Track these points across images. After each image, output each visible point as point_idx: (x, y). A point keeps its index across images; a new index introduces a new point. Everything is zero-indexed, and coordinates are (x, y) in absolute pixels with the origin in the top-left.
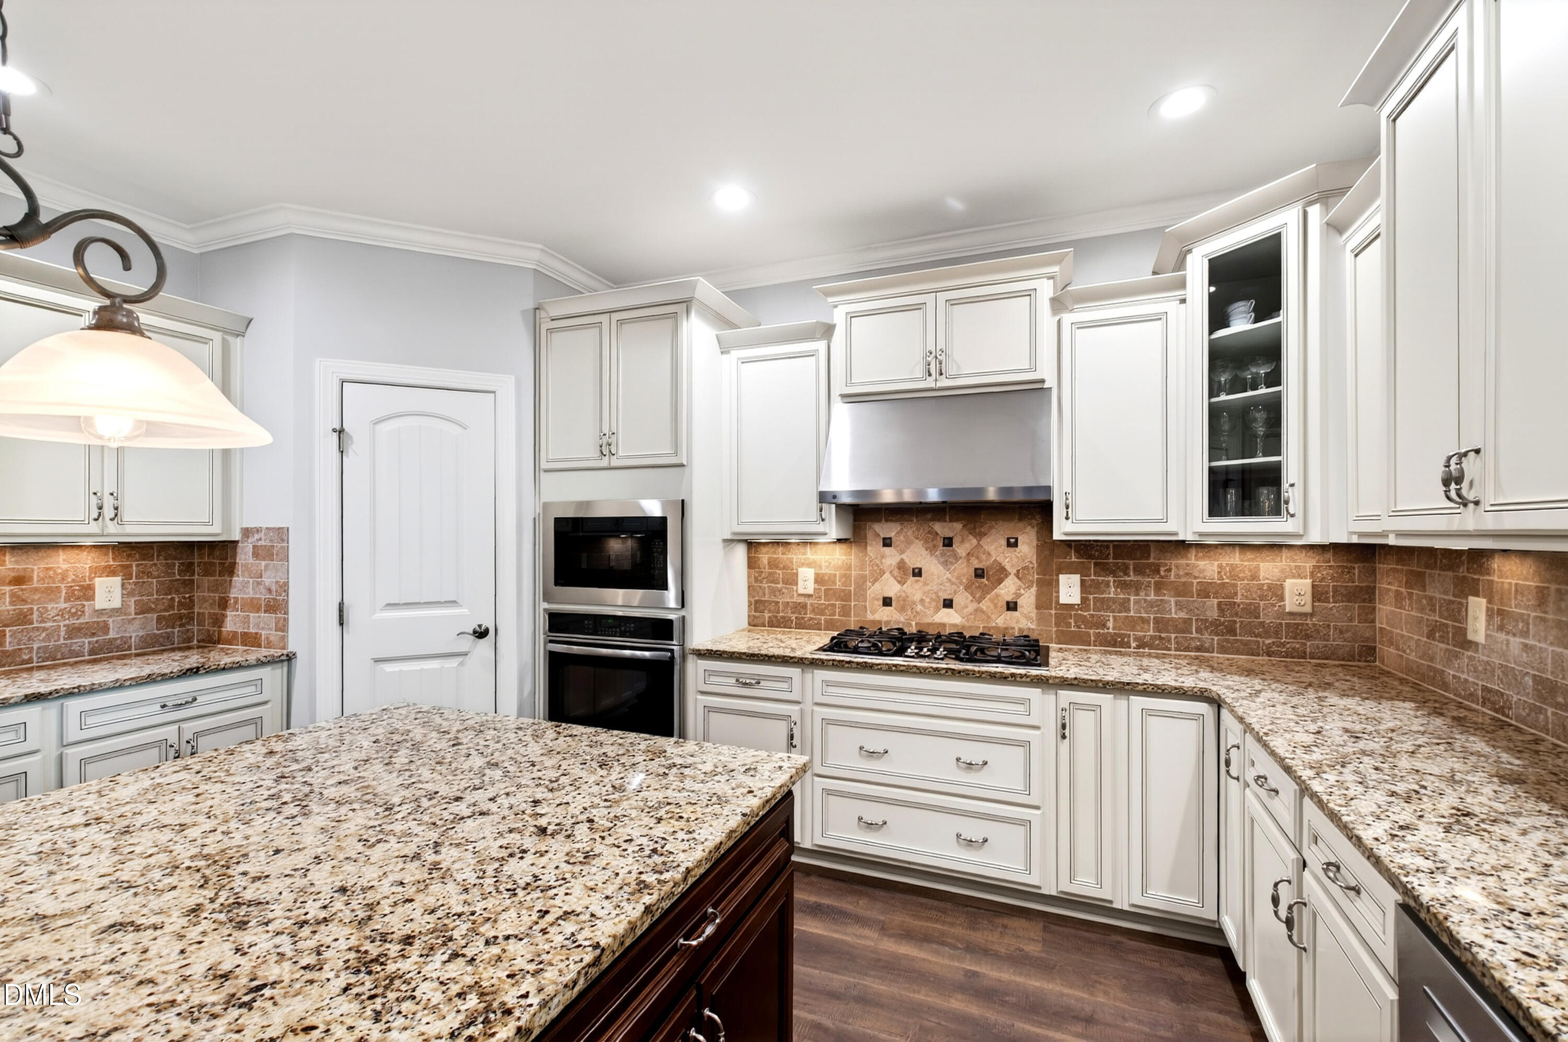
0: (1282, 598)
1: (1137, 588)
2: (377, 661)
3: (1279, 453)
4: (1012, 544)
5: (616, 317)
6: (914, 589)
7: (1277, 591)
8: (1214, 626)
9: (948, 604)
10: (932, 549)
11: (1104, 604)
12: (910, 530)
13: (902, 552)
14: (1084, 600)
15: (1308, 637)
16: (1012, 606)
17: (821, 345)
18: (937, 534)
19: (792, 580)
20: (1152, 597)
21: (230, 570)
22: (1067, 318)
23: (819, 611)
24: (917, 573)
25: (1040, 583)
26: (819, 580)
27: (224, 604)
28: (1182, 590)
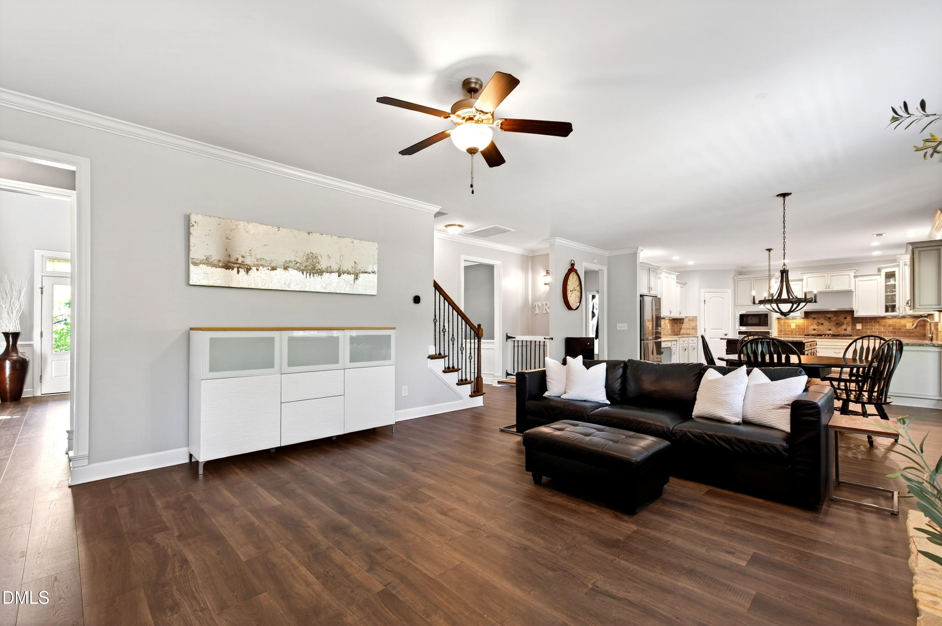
0: (906, 327)
1: (874, 326)
2: (710, 338)
3: (895, 303)
4: (845, 318)
5: (755, 279)
6: (821, 327)
7: (905, 326)
8: (891, 332)
9: (830, 330)
10: (826, 320)
11: (867, 329)
12: (820, 316)
13: (818, 320)
14: (862, 328)
15: (912, 333)
16: (845, 330)
17: (800, 283)
18: (827, 317)
19: (790, 326)
20: (878, 327)
21: (683, 323)
22: (857, 279)
23: (796, 332)
24: (822, 324)
25: (852, 326)
26: (796, 326)
27: (681, 329)
28: (884, 326)
